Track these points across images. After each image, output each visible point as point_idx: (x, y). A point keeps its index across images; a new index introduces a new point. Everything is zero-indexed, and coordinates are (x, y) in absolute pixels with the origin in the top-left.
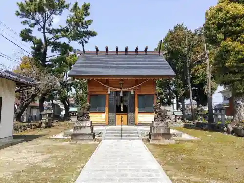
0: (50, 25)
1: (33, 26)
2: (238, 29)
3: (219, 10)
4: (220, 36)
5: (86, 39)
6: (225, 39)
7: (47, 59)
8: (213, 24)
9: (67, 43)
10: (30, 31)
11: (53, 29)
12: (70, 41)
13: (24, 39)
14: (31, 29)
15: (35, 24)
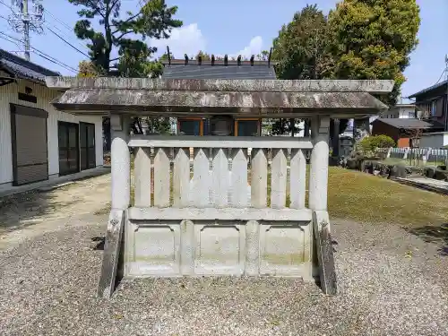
0: (116, 15)
1: (90, 15)
2: (360, 41)
3: (344, 12)
4: (342, 47)
5: (167, 31)
6: (347, 53)
7: (111, 64)
8: (335, 31)
9: (141, 40)
10: (87, 23)
11: (121, 21)
12: (144, 37)
13: (80, 36)
14: (89, 20)
15: (94, 14)
